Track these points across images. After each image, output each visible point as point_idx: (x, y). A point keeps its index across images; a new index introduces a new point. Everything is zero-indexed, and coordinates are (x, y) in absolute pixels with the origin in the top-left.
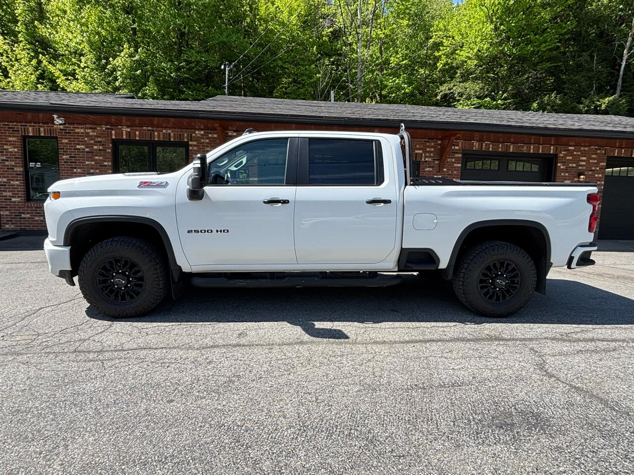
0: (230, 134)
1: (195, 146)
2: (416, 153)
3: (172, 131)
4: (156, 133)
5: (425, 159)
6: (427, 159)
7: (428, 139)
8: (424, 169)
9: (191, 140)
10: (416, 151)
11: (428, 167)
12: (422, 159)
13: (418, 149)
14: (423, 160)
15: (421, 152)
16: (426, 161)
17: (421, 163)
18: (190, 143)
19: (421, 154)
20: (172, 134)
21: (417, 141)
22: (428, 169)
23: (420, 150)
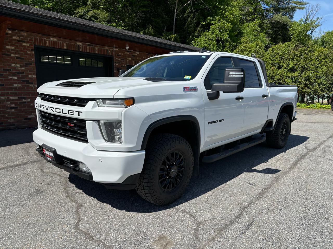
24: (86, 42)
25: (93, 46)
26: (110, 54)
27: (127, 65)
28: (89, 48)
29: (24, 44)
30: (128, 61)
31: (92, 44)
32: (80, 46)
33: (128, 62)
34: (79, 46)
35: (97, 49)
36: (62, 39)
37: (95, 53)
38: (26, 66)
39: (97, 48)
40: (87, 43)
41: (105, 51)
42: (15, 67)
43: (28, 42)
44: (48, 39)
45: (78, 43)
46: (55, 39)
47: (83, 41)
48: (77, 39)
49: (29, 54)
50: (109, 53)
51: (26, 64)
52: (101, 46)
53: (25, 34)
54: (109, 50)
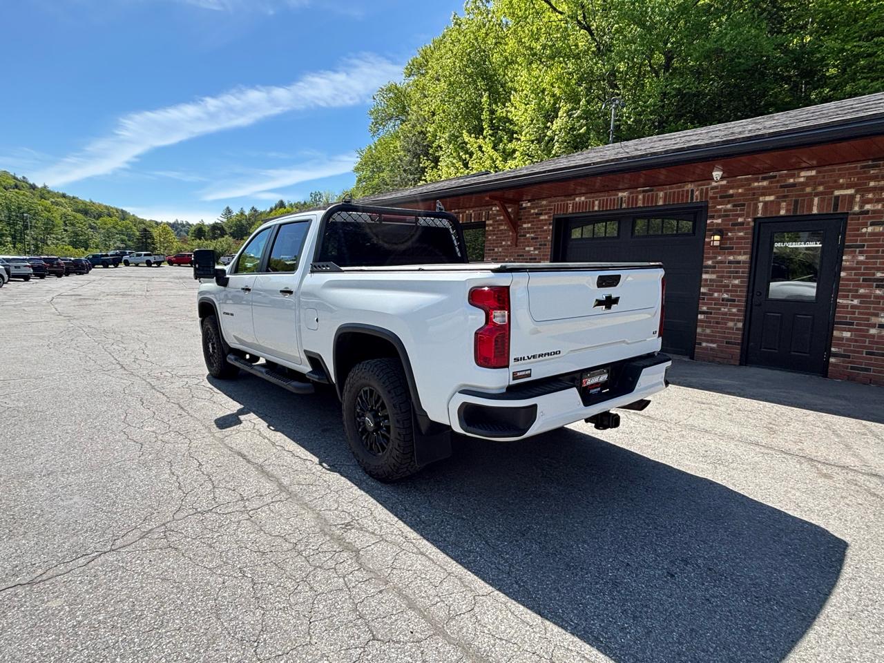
0: (524, 205)
1: (491, 225)
2: (837, 197)
3: (474, 211)
4: (461, 216)
5: (861, 207)
6: (868, 207)
7: (873, 160)
8: (858, 230)
9: (488, 220)
10: (837, 193)
11: (871, 225)
12: (852, 208)
13: (841, 187)
14: (856, 209)
15: (851, 191)
16: (867, 212)
17: (850, 217)
18: (487, 222)
19: (852, 197)
20: (473, 215)
21: (839, 170)
22: (870, 229)
23: (847, 188)
24: (637, 188)
25: (652, 190)
26: (699, 198)
27: (755, 220)
28: (644, 197)
29: (542, 217)
30: (760, 205)
31: (652, 188)
32: (624, 199)
33: (760, 208)
34: (622, 198)
35: (661, 196)
36: (593, 195)
37: (656, 206)
38: (540, 249)
39: (661, 194)
40: (639, 189)
41: (683, 195)
42: (529, 251)
43: (546, 214)
44: (572, 202)
45: (620, 194)
46: (583, 198)
47: (632, 187)
48: (620, 187)
49: (546, 231)
50: (695, 198)
51: (540, 245)
52: (674, 185)
53: (544, 202)
54: (697, 190)
